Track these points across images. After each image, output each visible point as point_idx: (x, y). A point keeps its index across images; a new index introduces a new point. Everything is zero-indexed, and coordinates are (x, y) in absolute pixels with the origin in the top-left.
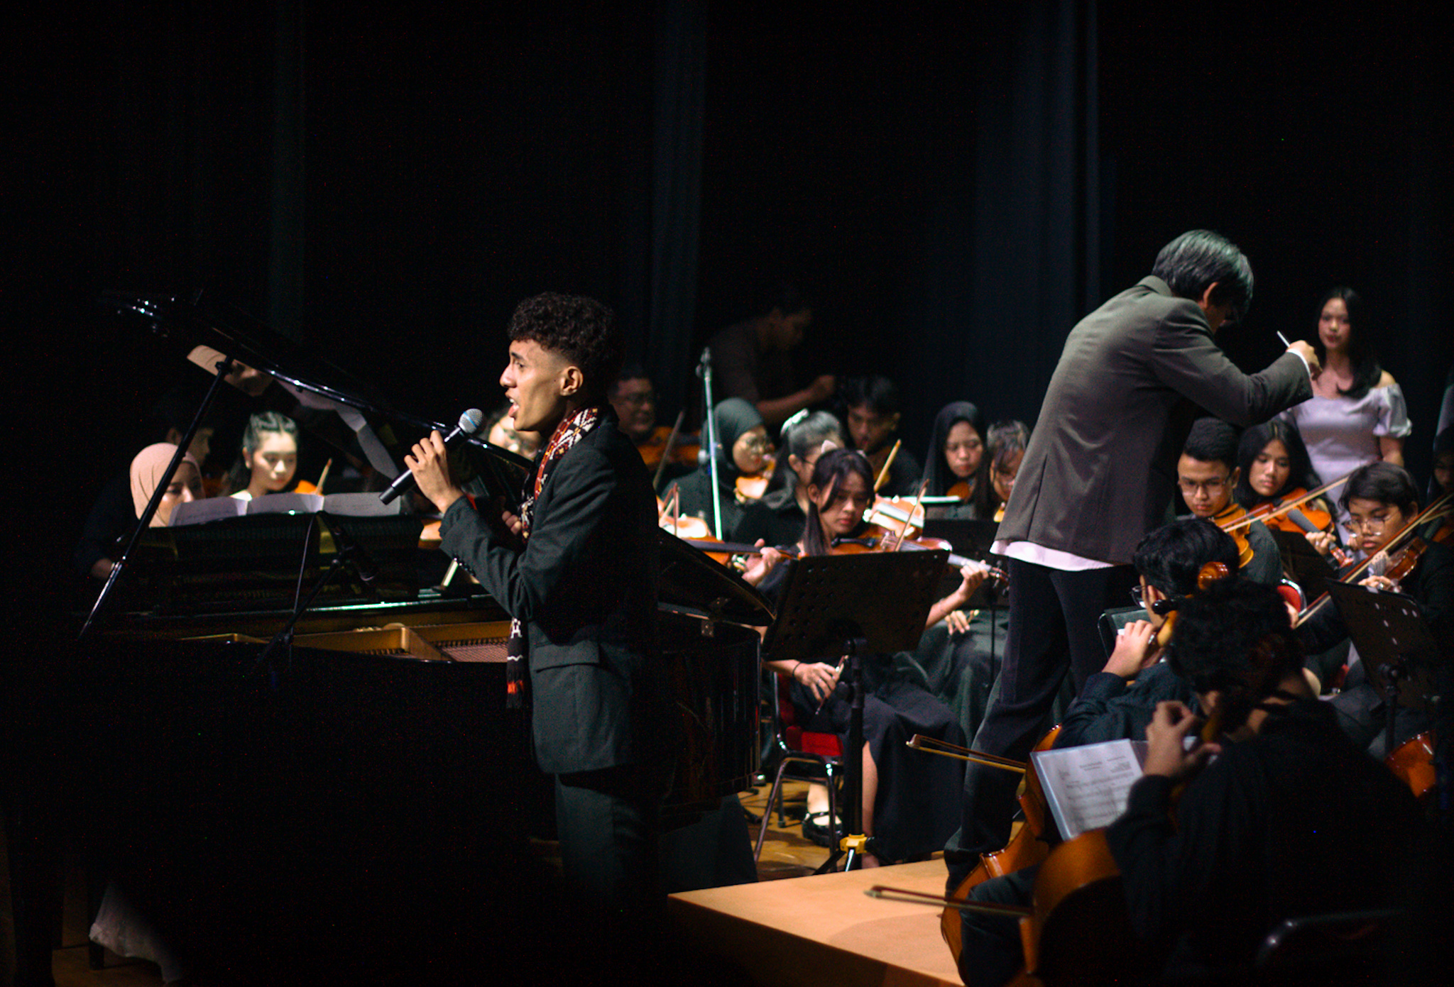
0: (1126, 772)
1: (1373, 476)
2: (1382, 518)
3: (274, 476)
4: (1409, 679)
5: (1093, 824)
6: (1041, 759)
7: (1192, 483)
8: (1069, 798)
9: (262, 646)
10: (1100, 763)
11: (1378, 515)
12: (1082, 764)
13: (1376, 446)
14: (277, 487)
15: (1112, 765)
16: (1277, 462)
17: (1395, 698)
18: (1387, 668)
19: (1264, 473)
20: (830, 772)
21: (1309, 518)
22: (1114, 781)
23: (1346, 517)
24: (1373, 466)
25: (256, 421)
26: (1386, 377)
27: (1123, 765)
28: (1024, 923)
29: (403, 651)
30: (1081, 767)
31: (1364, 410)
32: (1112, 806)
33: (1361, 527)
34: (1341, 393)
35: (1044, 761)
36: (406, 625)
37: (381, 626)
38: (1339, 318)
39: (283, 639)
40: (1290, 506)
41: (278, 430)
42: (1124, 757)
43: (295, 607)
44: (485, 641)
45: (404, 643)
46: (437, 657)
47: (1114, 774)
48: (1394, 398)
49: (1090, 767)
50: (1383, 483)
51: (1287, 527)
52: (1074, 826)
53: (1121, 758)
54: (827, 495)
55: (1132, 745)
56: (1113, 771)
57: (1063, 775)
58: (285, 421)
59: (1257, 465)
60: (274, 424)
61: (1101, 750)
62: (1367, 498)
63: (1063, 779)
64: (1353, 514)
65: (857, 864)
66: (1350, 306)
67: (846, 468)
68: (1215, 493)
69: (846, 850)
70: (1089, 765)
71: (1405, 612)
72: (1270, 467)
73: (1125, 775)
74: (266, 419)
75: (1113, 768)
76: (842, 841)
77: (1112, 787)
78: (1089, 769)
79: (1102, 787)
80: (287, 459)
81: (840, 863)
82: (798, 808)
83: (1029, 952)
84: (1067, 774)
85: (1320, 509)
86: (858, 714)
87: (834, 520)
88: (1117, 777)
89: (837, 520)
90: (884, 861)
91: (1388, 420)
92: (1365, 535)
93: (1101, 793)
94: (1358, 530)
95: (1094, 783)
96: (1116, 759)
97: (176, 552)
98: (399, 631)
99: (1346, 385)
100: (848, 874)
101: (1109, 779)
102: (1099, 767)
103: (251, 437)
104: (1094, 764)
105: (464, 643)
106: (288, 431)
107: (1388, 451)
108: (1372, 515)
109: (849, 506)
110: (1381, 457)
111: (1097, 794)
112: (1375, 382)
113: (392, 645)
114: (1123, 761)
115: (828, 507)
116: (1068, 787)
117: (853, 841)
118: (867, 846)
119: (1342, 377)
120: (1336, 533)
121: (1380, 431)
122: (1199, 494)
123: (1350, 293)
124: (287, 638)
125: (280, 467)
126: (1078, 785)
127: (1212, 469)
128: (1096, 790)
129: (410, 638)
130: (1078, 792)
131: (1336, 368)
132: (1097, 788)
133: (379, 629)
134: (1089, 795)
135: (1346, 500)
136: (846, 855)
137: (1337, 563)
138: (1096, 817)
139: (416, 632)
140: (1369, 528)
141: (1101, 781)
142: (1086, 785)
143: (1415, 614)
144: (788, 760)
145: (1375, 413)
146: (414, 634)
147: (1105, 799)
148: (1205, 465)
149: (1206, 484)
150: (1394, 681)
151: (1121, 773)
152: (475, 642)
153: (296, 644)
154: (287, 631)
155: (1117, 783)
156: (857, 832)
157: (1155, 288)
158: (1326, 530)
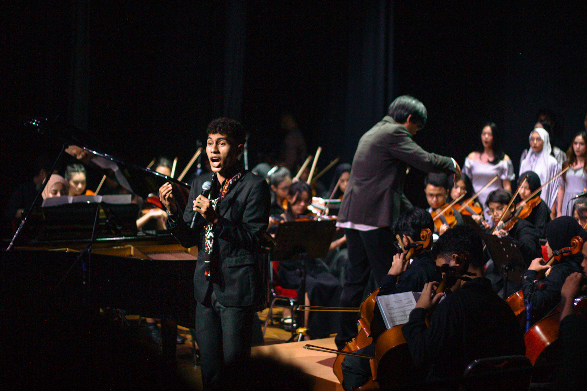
0: (411, 304)
1: (498, 194)
2: (501, 209)
3: (77, 189)
4: (513, 270)
5: (398, 323)
6: (379, 299)
7: (432, 195)
8: (390, 314)
9: (78, 254)
10: (401, 300)
11: (500, 208)
12: (394, 301)
13: (501, 183)
14: (78, 193)
15: (406, 301)
16: (462, 188)
17: (507, 278)
18: (504, 266)
19: (457, 192)
20: (292, 304)
21: (473, 209)
22: (406, 307)
23: (487, 209)
24: (498, 190)
25: (69, 168)
26: (506, 158)
27: (410, 301)
28: (371, 361)
29: (131, 256)
30: (394, 302)
31: (498, 169)
32: (406, 316)
33: (494, 213)
34: (489, 162)
35: (380, 300)
36: (133, 246)
37: (123, 246)
38: (489, 134)
39: (87, 250)
40: (466, 205)
41: (78, 171)
42: (410, 298)
43: (92, 238)
44: (163, 252)
45: (132, 253)
46: (146, 258)
47: (406, 305)
48: (509, 166)
49: (398, 302)
50: (501, 197)
51: (465, 213)
52: (391, 324)
53: (409, 298)
54: (294, 199)
55: (413, 294)
56: (406, 304)
57: (387, 305)
58: (81, 167)
59: (454, 190)
60: (76, 169)
61: (402, 295)
62: (496, 202)
63: (387, 306)
64: (490, 209)
65: (303, 339)
66: (493, 130)
67: (302, 189)
68: (440, 199)
69: (298, 333)
70: (398, 301)
71: (512, 245)
72: (459, 190)
73: (411, 305)
74: (73, 167)
75: (406, 302)
76: (297, 330)
77: (406, 310)
78: (397, 303)
79: (402, 309)
80: (82, 183)
81: (295, 339)
82: (279, 317)
83: (373, 372)
84: (389, 304)
85: (477, 206)
86: (304, 282)
87: (296, 209)
88: (408, 306)
89: (298, 209)
90: (312, 338)
91: (506, 174)
92: (495, 216)
93: (401, 312)
94: (493, 214)
95: (399, 308)
96: (407, 299)
97: (44, 217)
98: (130, 248)
99: (491, 159)
100: (299, 343)
101: (404, 307)
102: (401, 302)
103: (67, 174)
104: (399, 301)
105: (155, 253)
106: (83, 172)
107: (506, 185)
108: (498, 208)
109: (302, 204)
110: (503, 187)
111: (400, 312)
112: (502, 158)
113: (127, 253)
114: (410, 300)
115: (295, 203)
116: (389, 309)
117: (301, 330)
118: (307, 332)
119: (490, 156)
120: (483, 215)
121: (503, 177)
122: (435, 199)
123: (493, 125)
124: (89, 250)
125: (80, 186)
126: (393, 308)
127: (440, 190)
128: (400, 311)
129: (135, 251)
130: (392, 311)
131: (488, 153)
132: (400, 310)
133: (122, 247)
134: (397, 313)
135: (488, 203)
136: (298, 336)
137: (484, 226)
138: (399, 321)
139: (137, 248)
140: (497, 213)
141: (402, 307)
142: (396, 309)
143: (515, 246)
144: (276, 299)
145: (502, 171)
146: (136, 249)
147: (403, 314)
148: (437, 188)
149: (437, 196)
150: (507, 271)
151: (409, 304)
152: (159, 253)
153: (92, 252)
154: (89, 247)
155: (408, 308)
156: (303, 326)
157: (390, 121)
158: (480, 214)
